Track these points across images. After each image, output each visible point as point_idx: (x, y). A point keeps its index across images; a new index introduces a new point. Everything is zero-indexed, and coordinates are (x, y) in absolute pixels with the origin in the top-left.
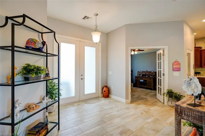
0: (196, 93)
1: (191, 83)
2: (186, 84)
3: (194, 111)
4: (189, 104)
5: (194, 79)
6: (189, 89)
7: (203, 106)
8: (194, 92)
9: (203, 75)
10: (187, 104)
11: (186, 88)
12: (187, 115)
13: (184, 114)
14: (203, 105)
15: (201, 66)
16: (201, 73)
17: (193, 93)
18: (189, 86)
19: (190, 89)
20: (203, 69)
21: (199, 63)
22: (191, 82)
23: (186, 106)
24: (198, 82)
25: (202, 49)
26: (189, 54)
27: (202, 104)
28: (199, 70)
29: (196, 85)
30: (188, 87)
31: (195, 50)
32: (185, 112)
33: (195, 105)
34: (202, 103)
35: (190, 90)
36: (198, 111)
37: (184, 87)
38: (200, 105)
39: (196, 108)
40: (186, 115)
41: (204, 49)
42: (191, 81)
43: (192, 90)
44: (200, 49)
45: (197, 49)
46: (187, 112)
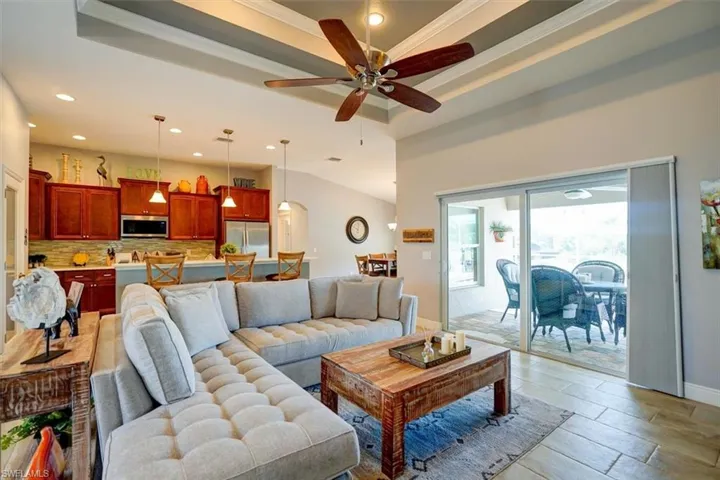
0: (53, 317)
1: (39, 290)
2: (21, 297)
3: (48, 375)
4: (28, 362)
5: (46, 277)
6: (32, 310)
7: (69, 351)
8: (47, 317)
9: (55, 264)
10: (22, 364)
11: (21, 309)
12: (26, 396)
13: (12, 400)
14: (68, 348)
15: (48, 236)
16: (49, 257)
17: (43, 321)
18: (33, 302)
19: (34, 310)
20: (53, 244)
21: (41, 226)
22: (39, 287)
23: (20, 371)
24: (58, 283)
25: (50, 181)
26: (10, 192)
27: (66, 347)
28: (41, 248)
29: (53, 293)
30: (30, 304)
31: (30, 179)
32: (16, 392)
33: (48, 357)
34: (66, 344)
35: (34, 315)
36: (59, 371)
37: (14, 307)
38: (62, 352)
39: (53, 362)
40: (22, 399)
41: (56, 182)
42: (38, 283)
43: (42, 311)
44: (46, 180)
45: (36, 177)
46: (25, 389)
